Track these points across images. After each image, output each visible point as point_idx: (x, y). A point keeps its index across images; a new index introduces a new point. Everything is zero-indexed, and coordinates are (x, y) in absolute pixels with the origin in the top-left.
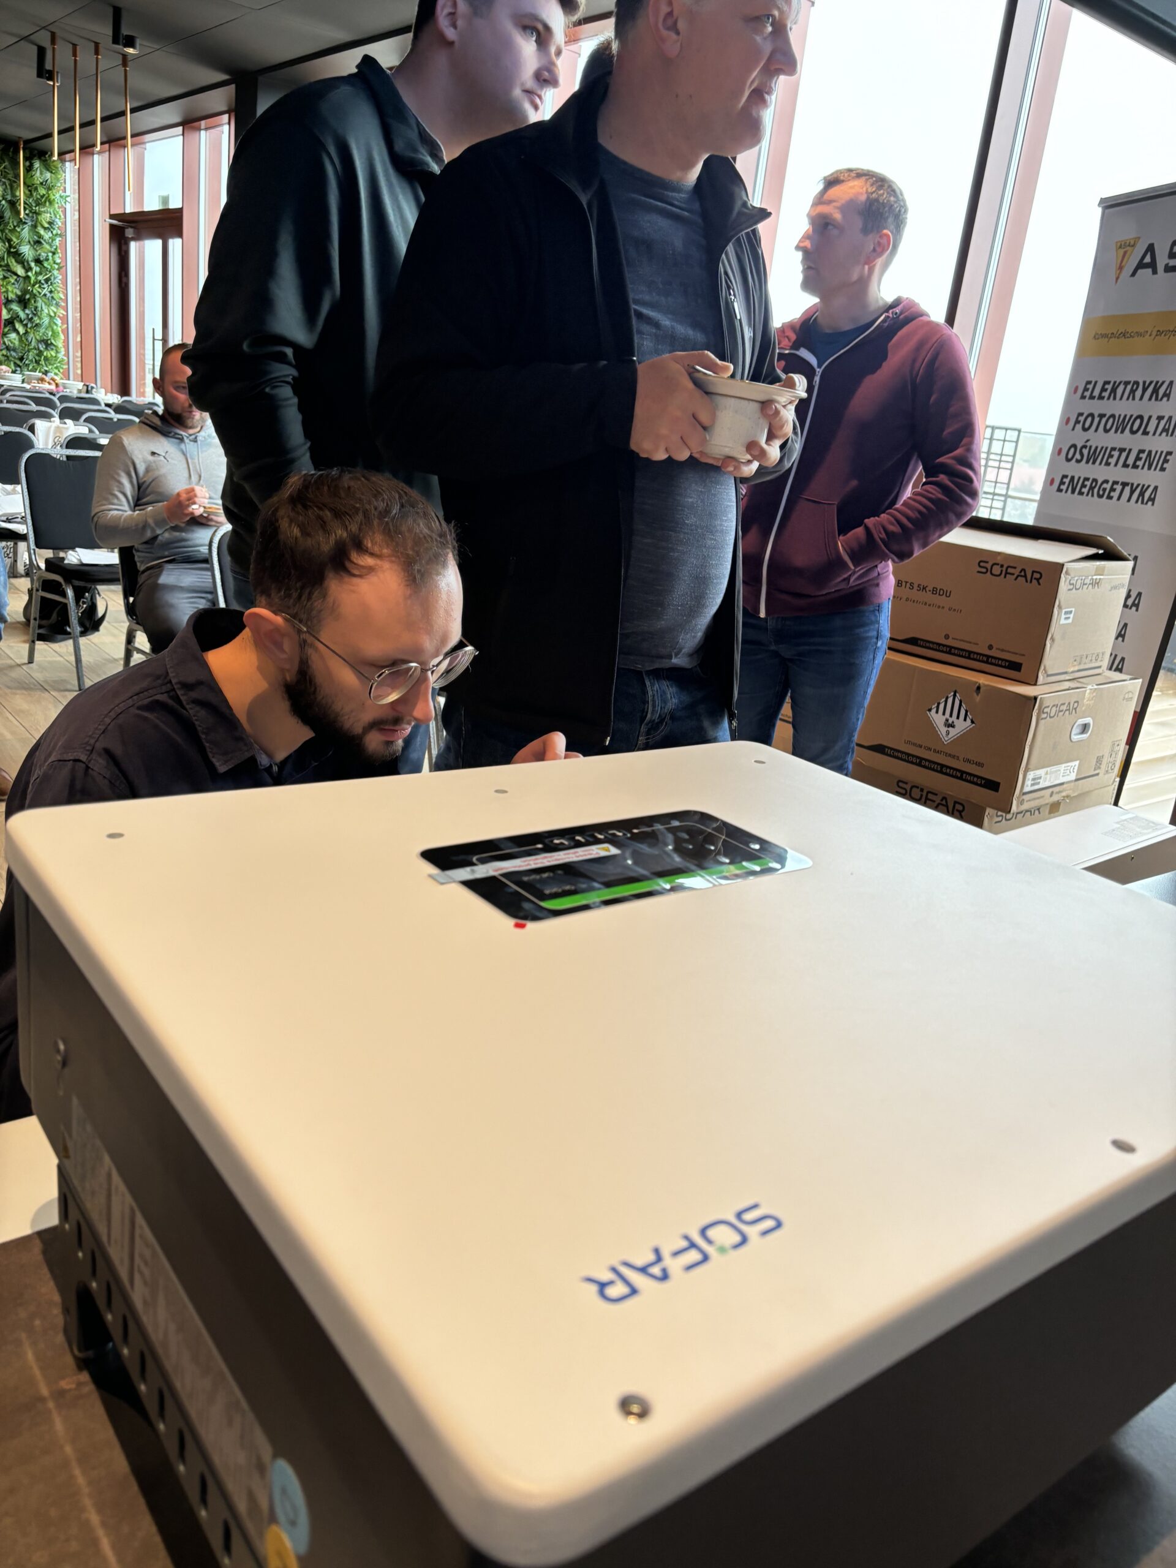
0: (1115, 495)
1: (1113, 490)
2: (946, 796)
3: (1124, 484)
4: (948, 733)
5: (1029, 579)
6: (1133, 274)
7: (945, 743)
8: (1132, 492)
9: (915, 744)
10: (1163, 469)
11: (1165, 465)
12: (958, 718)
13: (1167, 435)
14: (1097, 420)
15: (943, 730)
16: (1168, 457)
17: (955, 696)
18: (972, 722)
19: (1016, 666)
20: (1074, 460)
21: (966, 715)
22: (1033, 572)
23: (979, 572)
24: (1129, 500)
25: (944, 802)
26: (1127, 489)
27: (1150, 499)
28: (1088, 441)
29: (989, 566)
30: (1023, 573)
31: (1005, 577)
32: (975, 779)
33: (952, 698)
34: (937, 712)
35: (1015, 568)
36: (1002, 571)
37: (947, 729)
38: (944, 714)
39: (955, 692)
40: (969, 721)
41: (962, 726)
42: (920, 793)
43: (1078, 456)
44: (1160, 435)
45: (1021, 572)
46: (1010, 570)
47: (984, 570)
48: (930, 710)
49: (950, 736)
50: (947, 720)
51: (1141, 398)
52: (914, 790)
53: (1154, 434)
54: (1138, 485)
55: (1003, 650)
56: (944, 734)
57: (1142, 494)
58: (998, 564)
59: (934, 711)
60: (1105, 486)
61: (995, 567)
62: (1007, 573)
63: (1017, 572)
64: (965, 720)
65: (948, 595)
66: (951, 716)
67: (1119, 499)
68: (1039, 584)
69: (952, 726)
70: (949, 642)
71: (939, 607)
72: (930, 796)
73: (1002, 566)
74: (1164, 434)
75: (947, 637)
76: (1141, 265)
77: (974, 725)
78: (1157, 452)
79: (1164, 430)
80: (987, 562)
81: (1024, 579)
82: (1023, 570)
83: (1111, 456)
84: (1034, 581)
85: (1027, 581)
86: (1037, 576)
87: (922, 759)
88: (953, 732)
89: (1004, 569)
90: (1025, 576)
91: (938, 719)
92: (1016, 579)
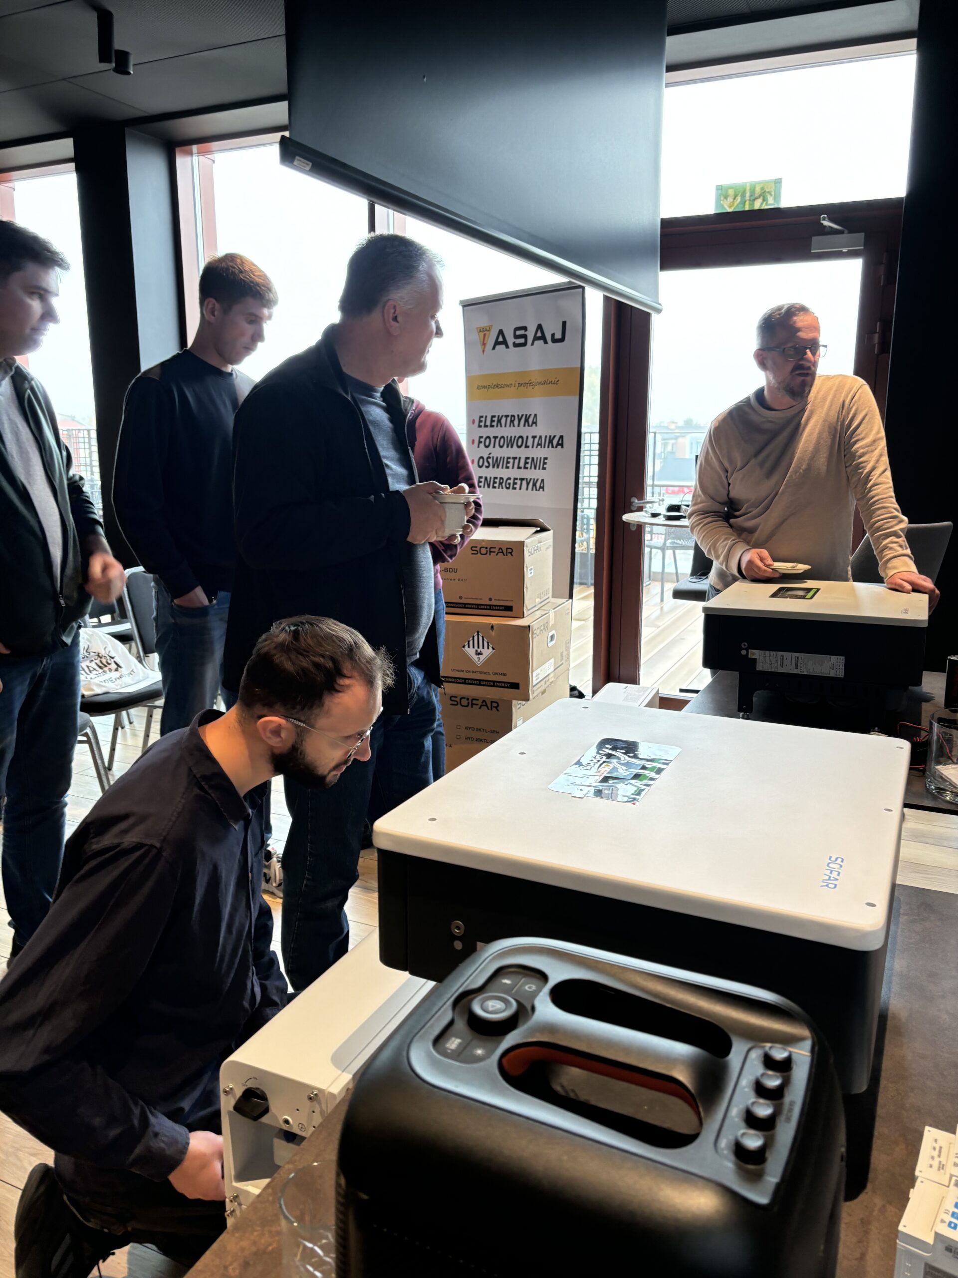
0: (517, 486)
1: (515, 483)
2: (484, 699)
3: (522, 480)
4: (479, 659)
5: (505, 554)
6: (494, 348)
7: (479, 665)
8: (528, 484)
9: (458, 671)
10: (544, 469)
11: (545, 466)
12: (483, 648)
13: (541, 447)
14: (493, 440)
15: (475, 657)
16: (546, 461)
17: (478, 635)
18: (493, 649)
19: (509, 608)
20: (484, 467)
21: (488, 645)
22: (507, 549)
23: (472, 554)
24: (527, 489)
25: (484, 704)
26: (524, 483)
27: (541, 487)
28: (490, 454)
29: (478, 549)
30: (501, 551)
31: (490, 554)
32: (503, 685)
33: (476, 636)
34: (469, 647)
35: (495, 548)
36: (487, 551)
37: (478, 656)
38: (474, 647)
39: (478, 632)
40: (490, 648)
41: (487, 652)
42: (467, 701)
43: (486, 464)
44: (537, 447)
45: (499, 550)
46: (492, 550)
47: (476, 552)
48: (464, 647)
49: (481, 661)
50: (477, 651)
51: (519, 426)
52: (463, 700)
53: (533, 447)
54: (531, 479)
55: (499, 600)
56: (477, 660)
57: (534, 485)
58: (484, 547)
59: (467, 646)
60: (509, 481)
61: (482, 549)
62: (490, 552)
63: (496, 550)
64: (488, 648)
65: (455, 571)
66: (478, 647)
67: (520, 489)
68: (512, 555)
69: (480, 654)
70: (463, 601)
71: (451, 580)
72: (474, 702)
73: (486, 548)
74: (539, 447)
75: (461, 598)
76: (497, 343)
77: (494, 650)
78: (537, 458)
79: (538, 444)
80: (476, 547)
81: (502, 554)
82: (501, 548)
83: (508, 462)
84: (509, 555)
85: (504, 555)
86: (509, 551)
87: (465, 679)
88: (482, 657)
89: (488, 550)
90: (502, 552)
91: (471, 651)
92: (497, 555)
